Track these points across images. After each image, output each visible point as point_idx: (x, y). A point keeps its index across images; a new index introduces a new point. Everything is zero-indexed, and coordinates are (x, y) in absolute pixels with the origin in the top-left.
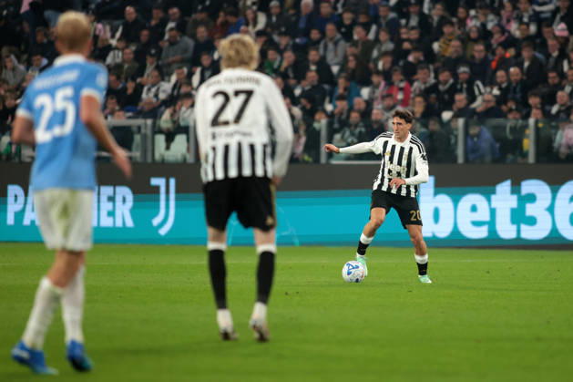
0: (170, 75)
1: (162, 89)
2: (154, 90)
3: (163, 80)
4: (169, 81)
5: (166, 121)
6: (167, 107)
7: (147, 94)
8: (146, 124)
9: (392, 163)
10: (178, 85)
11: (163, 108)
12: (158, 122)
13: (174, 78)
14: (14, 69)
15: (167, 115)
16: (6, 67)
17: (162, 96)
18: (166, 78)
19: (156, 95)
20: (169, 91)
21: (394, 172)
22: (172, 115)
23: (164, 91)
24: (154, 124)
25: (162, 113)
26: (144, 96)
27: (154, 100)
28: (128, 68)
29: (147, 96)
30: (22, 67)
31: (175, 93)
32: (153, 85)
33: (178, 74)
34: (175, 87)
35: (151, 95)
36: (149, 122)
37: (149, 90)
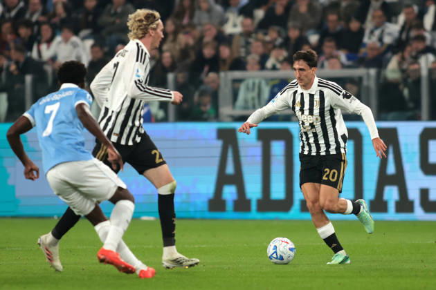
0: (397, 14)
1: (387, 31)
2: (377, 33)
3: (390, 21)
4: (396, 22)
5: (393, 71)
6: (394, 53)
7: (370, 38)
8: (368, 75)
9: (303, 113)
10: (407, 27)
11: (389, 55)
12: (383, 72)
13: (402, 19)
14: (209, 11)
15: (393, 64)
16: (200, 8)
17: (388, 40)
18: (394, 19)
19: (380, 40)
20: (396, 34)
21: (307, 124)
22: (400, 63)
23: (390, 34)
24: (379, 75)
25: (388, 61)
26: (366, 40)
27: (378, 44)
28: (347, 7)
29: (369, 40)
30: (218, 8)
31: (404, 36)
32: (376, 27)
33: (407, 14)
34: (403, 28)
35: (374, 39)
36: (373, 72)
37: (372, 32)
